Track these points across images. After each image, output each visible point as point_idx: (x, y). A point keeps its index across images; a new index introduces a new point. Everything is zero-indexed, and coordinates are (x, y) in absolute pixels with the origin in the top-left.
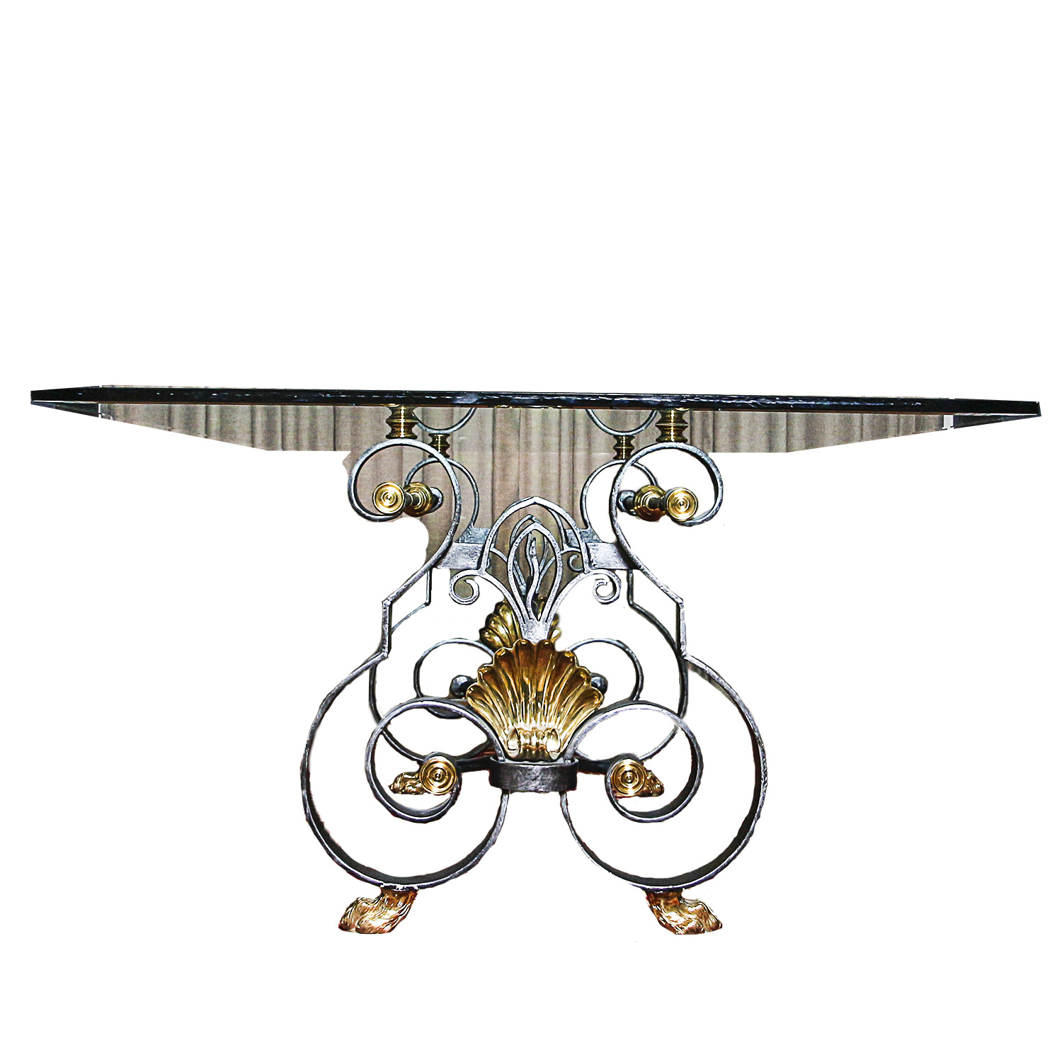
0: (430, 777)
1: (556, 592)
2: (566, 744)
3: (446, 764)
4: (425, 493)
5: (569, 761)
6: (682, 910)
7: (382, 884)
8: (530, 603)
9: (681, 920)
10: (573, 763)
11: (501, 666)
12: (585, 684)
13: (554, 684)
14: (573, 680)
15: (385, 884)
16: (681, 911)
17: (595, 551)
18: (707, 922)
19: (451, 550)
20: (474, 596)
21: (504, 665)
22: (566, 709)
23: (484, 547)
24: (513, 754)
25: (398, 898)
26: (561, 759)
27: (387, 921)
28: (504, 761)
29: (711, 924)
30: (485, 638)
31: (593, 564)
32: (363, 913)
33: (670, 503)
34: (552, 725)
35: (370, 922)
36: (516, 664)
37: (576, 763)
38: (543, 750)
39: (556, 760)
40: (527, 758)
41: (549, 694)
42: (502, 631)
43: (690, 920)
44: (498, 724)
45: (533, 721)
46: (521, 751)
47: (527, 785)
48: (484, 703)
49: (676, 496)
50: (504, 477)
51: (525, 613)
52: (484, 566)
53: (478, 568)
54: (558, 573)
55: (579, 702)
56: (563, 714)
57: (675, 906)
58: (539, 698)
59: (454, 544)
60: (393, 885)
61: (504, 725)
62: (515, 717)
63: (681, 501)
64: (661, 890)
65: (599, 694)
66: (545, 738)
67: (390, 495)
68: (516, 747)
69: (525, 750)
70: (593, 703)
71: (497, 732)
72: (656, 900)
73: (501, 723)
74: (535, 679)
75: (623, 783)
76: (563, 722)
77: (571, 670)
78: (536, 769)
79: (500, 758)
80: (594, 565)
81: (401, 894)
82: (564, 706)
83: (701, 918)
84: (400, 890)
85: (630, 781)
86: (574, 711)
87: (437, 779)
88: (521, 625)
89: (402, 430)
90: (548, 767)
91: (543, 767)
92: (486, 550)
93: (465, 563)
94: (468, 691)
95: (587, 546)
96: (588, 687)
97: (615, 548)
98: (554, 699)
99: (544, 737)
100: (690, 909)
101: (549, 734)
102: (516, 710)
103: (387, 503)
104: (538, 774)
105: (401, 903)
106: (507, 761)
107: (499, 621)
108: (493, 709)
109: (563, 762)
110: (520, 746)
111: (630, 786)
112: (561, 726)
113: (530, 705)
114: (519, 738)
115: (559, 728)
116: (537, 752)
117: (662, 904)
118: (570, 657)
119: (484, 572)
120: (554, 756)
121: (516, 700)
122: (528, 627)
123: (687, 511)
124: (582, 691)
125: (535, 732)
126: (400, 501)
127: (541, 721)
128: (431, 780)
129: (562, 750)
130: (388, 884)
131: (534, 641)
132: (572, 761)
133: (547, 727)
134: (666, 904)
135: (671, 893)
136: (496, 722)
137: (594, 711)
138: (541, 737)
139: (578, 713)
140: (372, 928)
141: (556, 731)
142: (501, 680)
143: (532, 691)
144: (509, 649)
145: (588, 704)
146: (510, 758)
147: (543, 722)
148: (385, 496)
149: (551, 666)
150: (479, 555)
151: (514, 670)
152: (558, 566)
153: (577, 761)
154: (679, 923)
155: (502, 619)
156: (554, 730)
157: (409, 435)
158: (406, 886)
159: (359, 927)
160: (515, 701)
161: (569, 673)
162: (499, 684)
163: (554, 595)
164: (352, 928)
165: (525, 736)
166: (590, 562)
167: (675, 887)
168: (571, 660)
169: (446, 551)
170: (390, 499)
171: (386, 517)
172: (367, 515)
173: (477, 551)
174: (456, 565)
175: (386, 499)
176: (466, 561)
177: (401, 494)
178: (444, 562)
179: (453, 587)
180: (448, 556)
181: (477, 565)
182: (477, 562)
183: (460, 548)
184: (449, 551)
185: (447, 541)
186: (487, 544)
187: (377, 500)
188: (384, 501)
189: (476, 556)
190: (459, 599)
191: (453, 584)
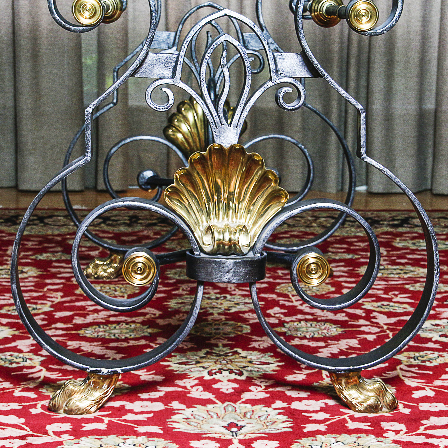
0: (132, 271)
1: (245, 99)
2: (256, 239)
3: (148, 259)
5: (259, 255)
6: (362, 388)
7: (89, 369)
8: (222, 110)
9: (361, 398)
10: (263, 257)
11: (195, 169)
12: (273, 184)
13: (244, 184)
14: (262, 180)
15: (91, 369)
16: (360, 389)
17: (281, 61)
18: (384, 400)
19: (147, 60)
20: (170, 103)
21: (198, 167)
22: (255, 207)
23: (178, 57)
24: (208, 249)
25: (103, 382)
26: (251, 253)
27: (94, 402)
28: (199, 255)
29: (388, 401)
30: (169, 135)
31: (279, 73)
32: (70, 395)
33: (353, 14)
34: (243, 222)
35: (77, 403)
36: (210, 167)
37: (265, 257)
38: (235, 244)
39: (246, 254)
40: (221, 252)
41: (240, 193)
42: (184, 128)
43: (368, 398)
44: (193, 222)
45: (226, 218)
46: (215, 246)
47: (221, 277)
48: (181, 203)
49: (358, 8)
51: (217, 119)
52: (178, 74)
53: (173, 77)
54: (247, 82)
55: (267, 201)
56: (252, 212)
57: (355, 385)
58: (230, 198)
59: (150, 54)
60: (98, 369)
61: (199, 223)
62: (208, 215)
63: (363, 12)
64: (343, 370)
65: (285, 193)
66: (237, 234)
67: (88, 7)
68: (210, 242)
69: (218, 245)
70: (280, 202)
71: (193, 228)
72: (337, 380)
73: (196, 221)
74: (227, 181)
75: (308, 274)
76: (253, 219)
77: (260, 172)
78: (229, 262)
79: (196, 253)
80: (281, 74)
81: (106, 377)
82: (254, 205)
83: (379, 396)
84: (104, 374)
85: (314, 272)
86: (263, 209)
87: (139, 272)
88: (213, 130)
90: (240, 260)
91: (235, 260)
92: (181, 60)
93: (160, 73)
94: (166, 192)
95: (274, 56)
96: (276, 187)
97: (300, 57)
98: (244, 198)
99: (236, 232)
100: (369, 387)
101: (241, 231)
102: (209, 209)
103: (87, 14)
104: (230, 267)
105: (105, 386)
106: (203, 255)
107: (182, 120)
108: (189, 208)
109: (253, 256)
110: (214, 241)
111: (315, 276)
112: (251, 223)
113: (223, 205)
114: (213, 234)
115: (249, 224)
116: (230, 247)
117: (343, 383)
118: (259, 161)
119: (178, 80)
120: (245, 250)
121: (210, 199)
122: (220, 132)
123: (369, 21)
124: (269, 190)
125: (227, 228)
126: (98, 12)
127: (232, 218)
128: (133, 274)
129: (252, 245)
130: (94, 369)
131: (226, 145)
132: (262, 254)
133: (238, 224)
134: (347, 383)
135: (351, 373)
136: (192, 219)
137: (281, 209)
138: (233, 232)
139: (266, 211)
140: (79, 409)
141: (247, 227)
142: (196, 182)
143: (224, 191)
144: (203, 153)
145: (275, 202)
146: (205, 253)
147: (234, 220)
148: (84, 8)
149: (242, 168)
150: (174, 64)
151: (207, 171)
152: (247, 75)
153: (265, 254)
154: (360, 400)
155: (185, 118)
156: (244, 227)
158: (110, 370)
159: (67, 409)
160: (209, 201)
161: (258, 174)
162: (194, 185)
163: (244, 102)
164: (60, 409)
165: (219, 232)
166: (277, 71)
167: (355, 367)
168: (260, 163)
169: (143, 61)
170: (89, 11)
171: (86, 28)
172: (67, 26)
173: (171, 61)
174: (152, 74)
175: (85, 11)
176: (162, 70)
177: (100, 6)
178: (141, 71)
179: (150, 95)
180: (145, 65)
181: (171, 74)
182: (171, 71)
183: (156, 58)
184: (146, 61)
185: (143, 52)
186: (181, 54)
187: (77, 11)
188: (84, 12)
189: (171, 66)
190: (155, 106)
191: (150, 93)
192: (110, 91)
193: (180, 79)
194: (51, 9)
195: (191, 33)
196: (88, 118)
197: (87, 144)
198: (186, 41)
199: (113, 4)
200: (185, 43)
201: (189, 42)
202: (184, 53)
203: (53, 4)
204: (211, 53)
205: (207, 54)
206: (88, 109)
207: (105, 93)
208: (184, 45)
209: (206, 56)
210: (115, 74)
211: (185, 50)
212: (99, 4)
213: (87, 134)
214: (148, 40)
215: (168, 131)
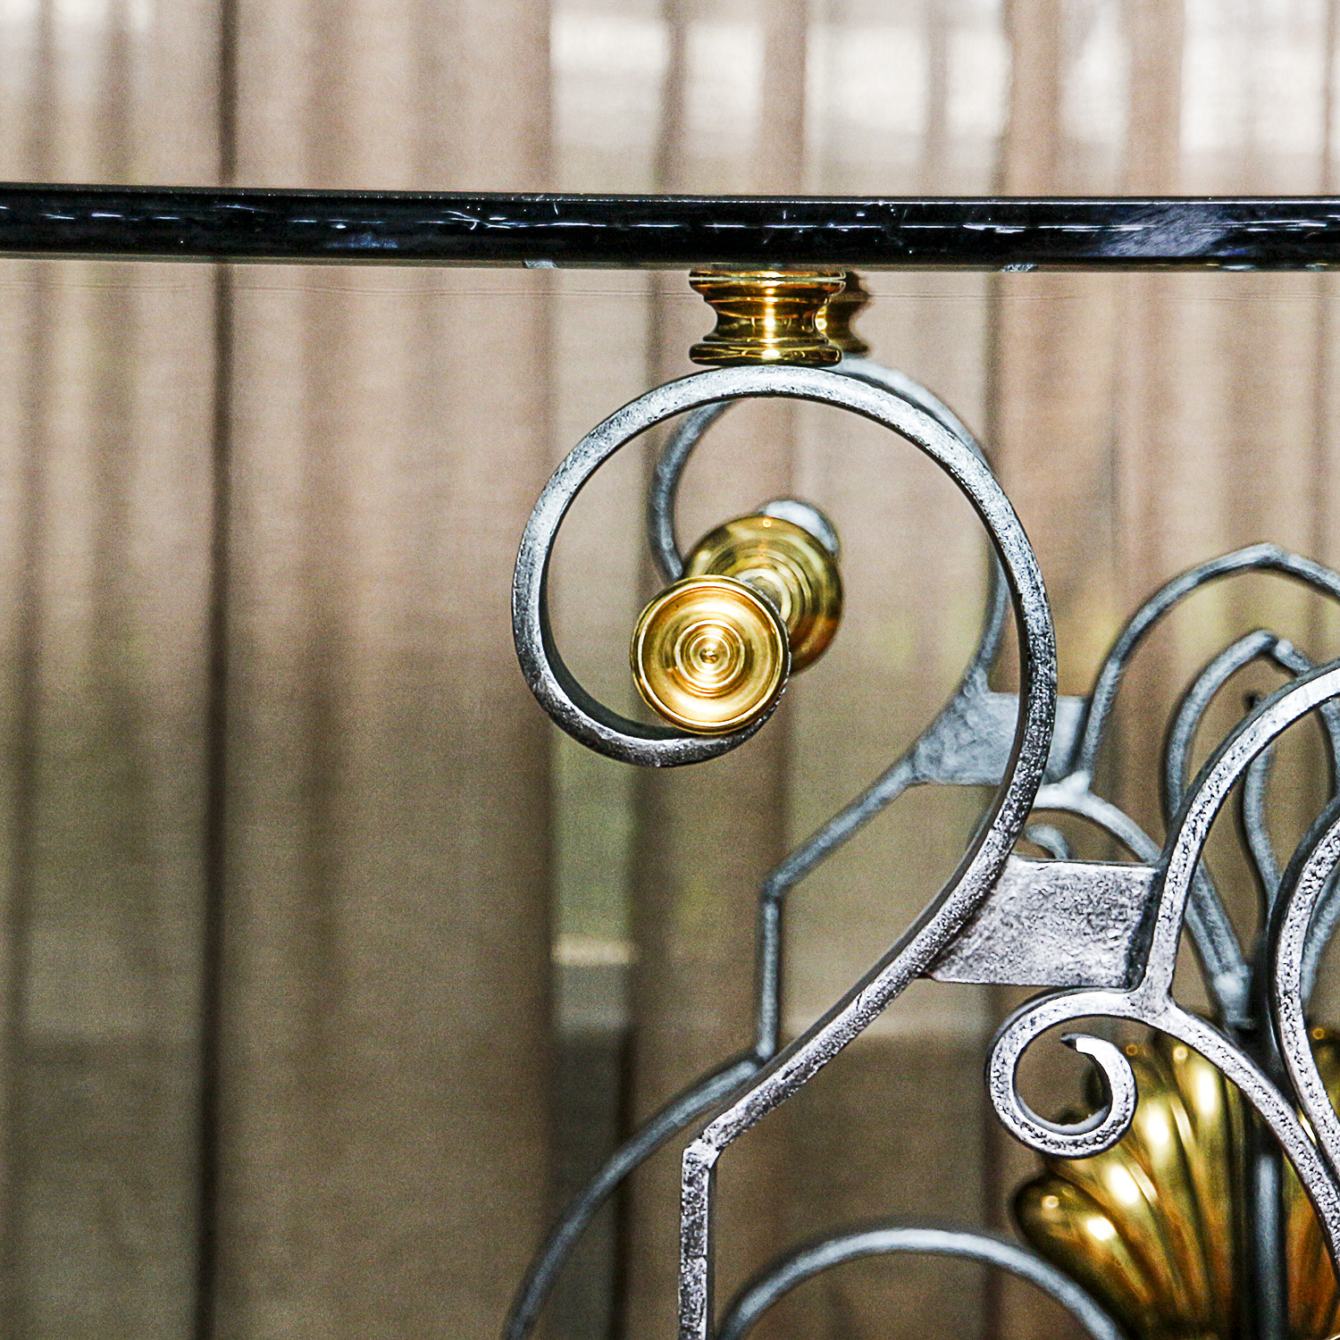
4: (804, 565)
19: (999, 898)
20: (1113, 1116)
23: (1158, 882)
30: (1044, 1225)
42: (1124, 1187)
50: (1049, 383)
52: (1159, 969)
53: (1132, 979)
59: (1016, 864)
67: (713, 639)
89: (770, 321)
92: (1173, 896)
93: (1066, 959)
103: (708, 675)
119: (1159, 1000)
126: (763, 667)
148: (692, 647)
150: (1135, 917)
157: (802, 350)
169: (979, 904)
170: (715, 658)
171: (698, 743)
172: (607, 734)
173: (1123, 900)
174: (1024, 965)
175: (696, 661)
176: (1075, 946)
177: (773, 638)
178: (967, 952)
179: (1009, 1071)
180: (986, 921)
181: (1123, 967)
182: (1123, 952)
183: (1043, 885)
184: (992, 902)
185: (985, 861)
186: (1173, 867)
187: (655, 664)
188: (691, 669)
189: (1121, 926)
190: (1038, 1130)
191: (1012, 1060)
192: (812, 1054)
193: (1170, 992)
194: (528, 652)
195: (1226, 759)
196: (697, 1196)
197: (689, 1329)
198: (1201, 798)
199: (795, 590)
200: (1196, 807)
201: (1215, 804)
202: (1192, 858)
203: (537, 628)
204: (1330, 857)
205: (1310, 866)
206: (697, 1145)
207: (785, 1068)
208: (1191, 817)
209: (1306, 875)
210: (770, 912)
211: (1195, 846)
212: (767, 625)
213: (689, 1278)
214: (1009, 799)
215: (1039, 1203)
